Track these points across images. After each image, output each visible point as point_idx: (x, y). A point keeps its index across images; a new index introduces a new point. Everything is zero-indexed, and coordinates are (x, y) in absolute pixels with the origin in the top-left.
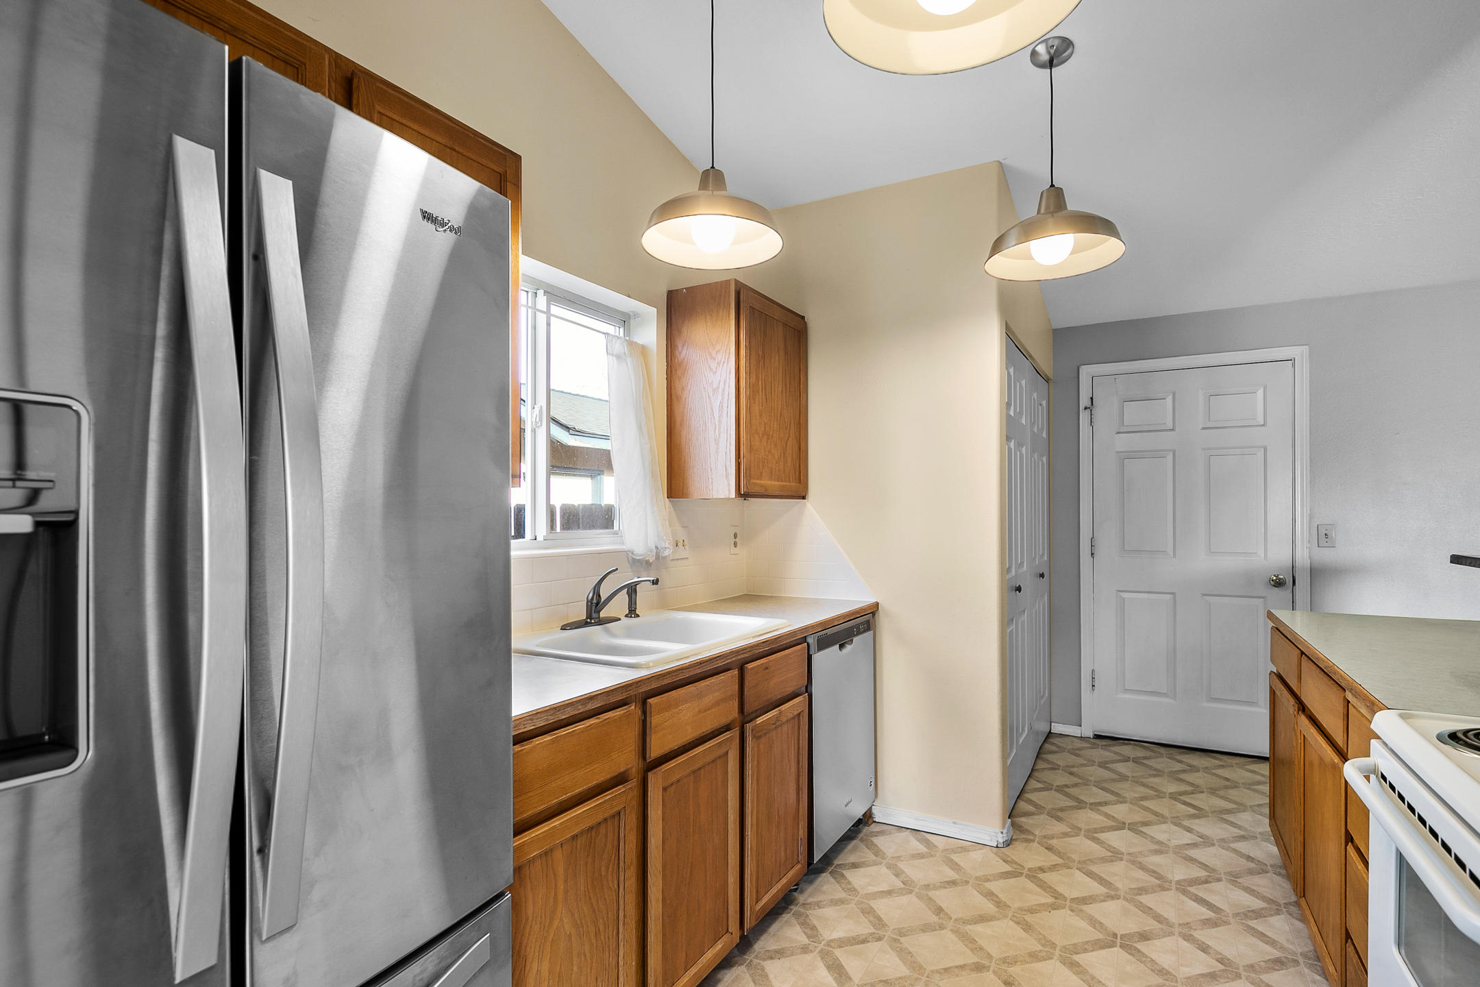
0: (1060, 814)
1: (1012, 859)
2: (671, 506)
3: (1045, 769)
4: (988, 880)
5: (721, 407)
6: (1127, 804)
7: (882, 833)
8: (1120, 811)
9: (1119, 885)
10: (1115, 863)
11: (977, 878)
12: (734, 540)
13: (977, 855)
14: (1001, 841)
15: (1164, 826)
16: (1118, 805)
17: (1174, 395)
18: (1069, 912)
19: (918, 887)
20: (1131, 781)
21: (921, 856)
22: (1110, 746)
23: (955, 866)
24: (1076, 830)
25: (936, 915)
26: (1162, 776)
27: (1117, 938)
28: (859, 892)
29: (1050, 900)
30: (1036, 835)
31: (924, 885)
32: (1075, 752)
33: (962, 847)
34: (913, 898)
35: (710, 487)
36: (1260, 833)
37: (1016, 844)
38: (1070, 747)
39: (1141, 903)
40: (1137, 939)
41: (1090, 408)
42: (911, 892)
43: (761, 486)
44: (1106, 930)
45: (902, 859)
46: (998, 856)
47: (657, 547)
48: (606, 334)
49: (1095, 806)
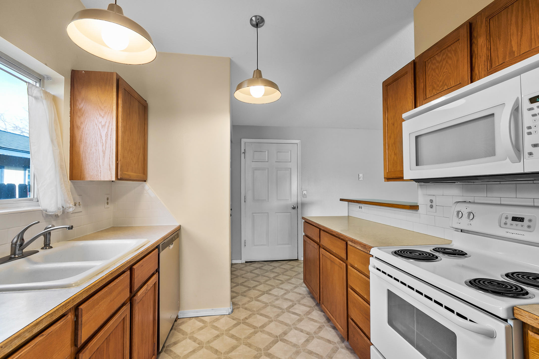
0: (245, 294)
1: (235, 318)
2: (72, 185)
3: (234, 278)
4: (230, 330)
5: (107, 135)
6: (262, 285)
7: (183, 323)
8: (261, 287)
9: (271, 316)
10: (267, 308)
11: (226, 330)
12: (107, 201)
13: (223, 320)
14: (230, 311)
15: (275, 289)
16: (260, 286)
17: (268, 151)
18: (260, 333)
19: (205, 343)
20: (261, 276)
21: (202, 328)
22: (251, 265)
23: (216, 328)
24: (251, 299)
25: (216, 354)
26: (268, 272)
27: (278, 338)
28: (180, 357)
29: (253, 330)
30: (240, 305)
31: (207, 342)
32: (241, 269)
33: (216, 319)
34: (204, 350)
35: (99, 175)
36: (299, 284)
37: (235, 310)
38: (239, 268)
39: (279, 320)
40: (283, 335)
41: (244, 153)
42: (203, 347)
43: (128, 175)
44: (274, 336)
45: (195, 332)
46: (230, 318)
47: (63, 207)
48: (29, 83)
49: (254, 288)
